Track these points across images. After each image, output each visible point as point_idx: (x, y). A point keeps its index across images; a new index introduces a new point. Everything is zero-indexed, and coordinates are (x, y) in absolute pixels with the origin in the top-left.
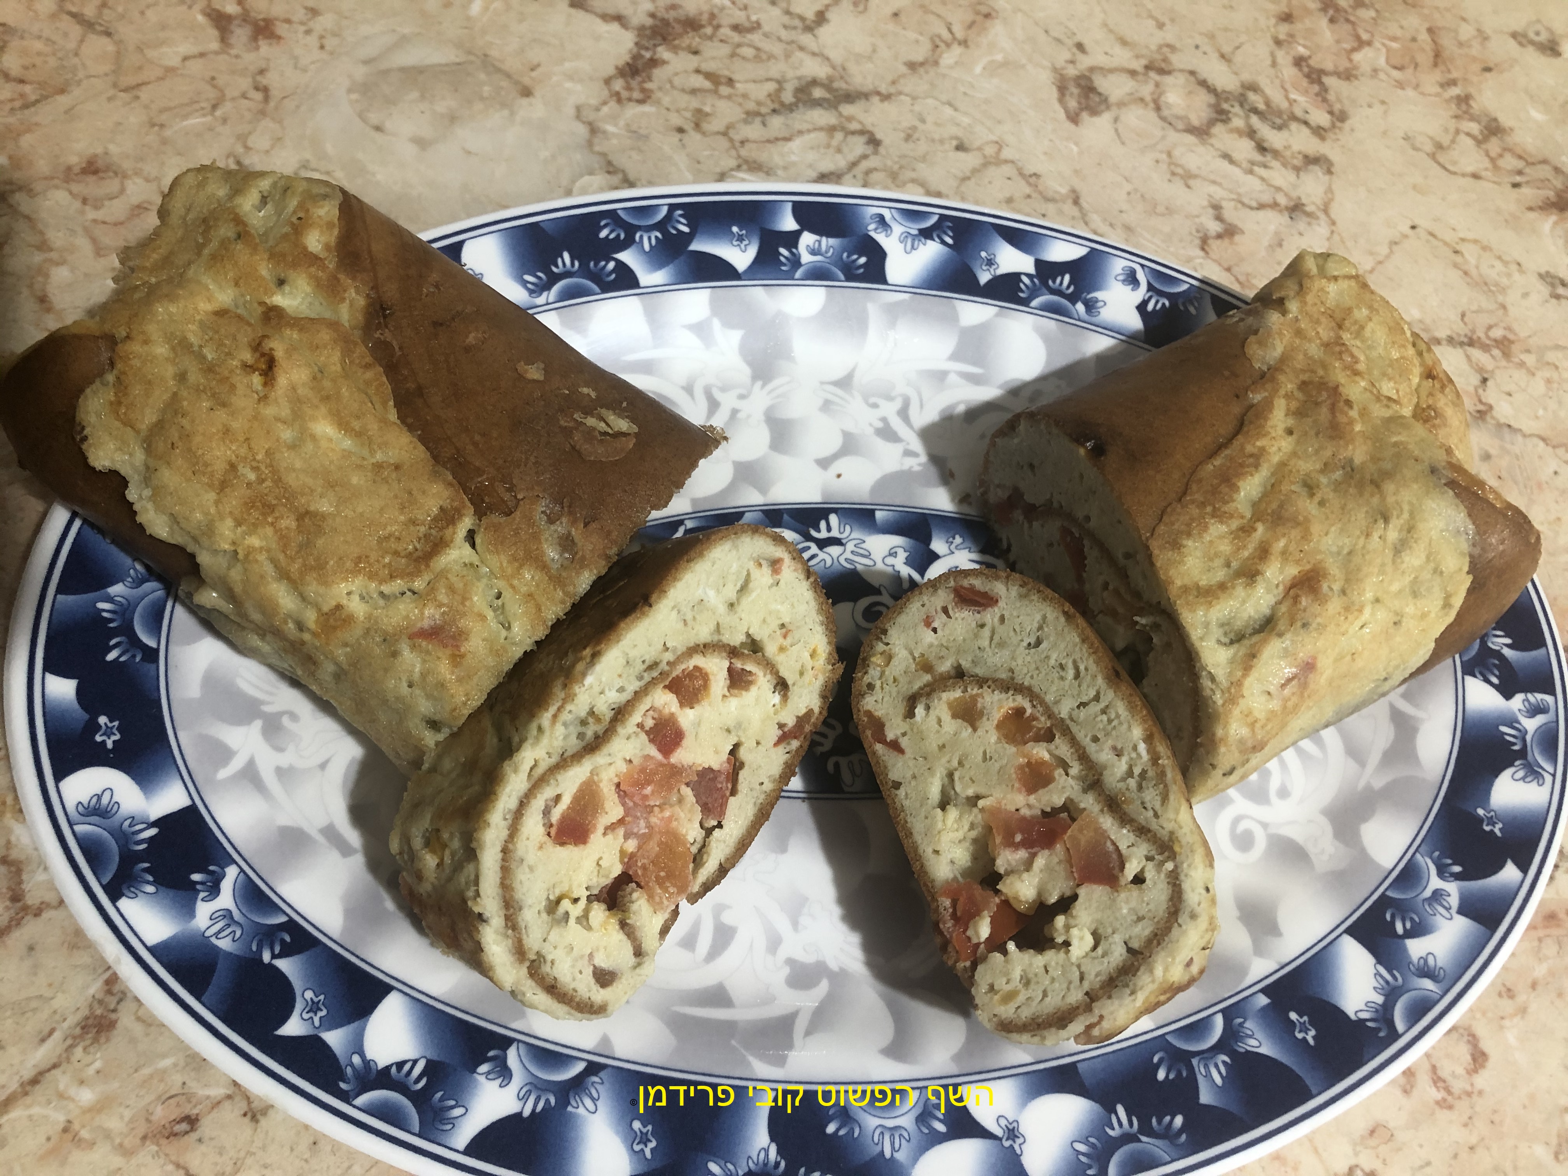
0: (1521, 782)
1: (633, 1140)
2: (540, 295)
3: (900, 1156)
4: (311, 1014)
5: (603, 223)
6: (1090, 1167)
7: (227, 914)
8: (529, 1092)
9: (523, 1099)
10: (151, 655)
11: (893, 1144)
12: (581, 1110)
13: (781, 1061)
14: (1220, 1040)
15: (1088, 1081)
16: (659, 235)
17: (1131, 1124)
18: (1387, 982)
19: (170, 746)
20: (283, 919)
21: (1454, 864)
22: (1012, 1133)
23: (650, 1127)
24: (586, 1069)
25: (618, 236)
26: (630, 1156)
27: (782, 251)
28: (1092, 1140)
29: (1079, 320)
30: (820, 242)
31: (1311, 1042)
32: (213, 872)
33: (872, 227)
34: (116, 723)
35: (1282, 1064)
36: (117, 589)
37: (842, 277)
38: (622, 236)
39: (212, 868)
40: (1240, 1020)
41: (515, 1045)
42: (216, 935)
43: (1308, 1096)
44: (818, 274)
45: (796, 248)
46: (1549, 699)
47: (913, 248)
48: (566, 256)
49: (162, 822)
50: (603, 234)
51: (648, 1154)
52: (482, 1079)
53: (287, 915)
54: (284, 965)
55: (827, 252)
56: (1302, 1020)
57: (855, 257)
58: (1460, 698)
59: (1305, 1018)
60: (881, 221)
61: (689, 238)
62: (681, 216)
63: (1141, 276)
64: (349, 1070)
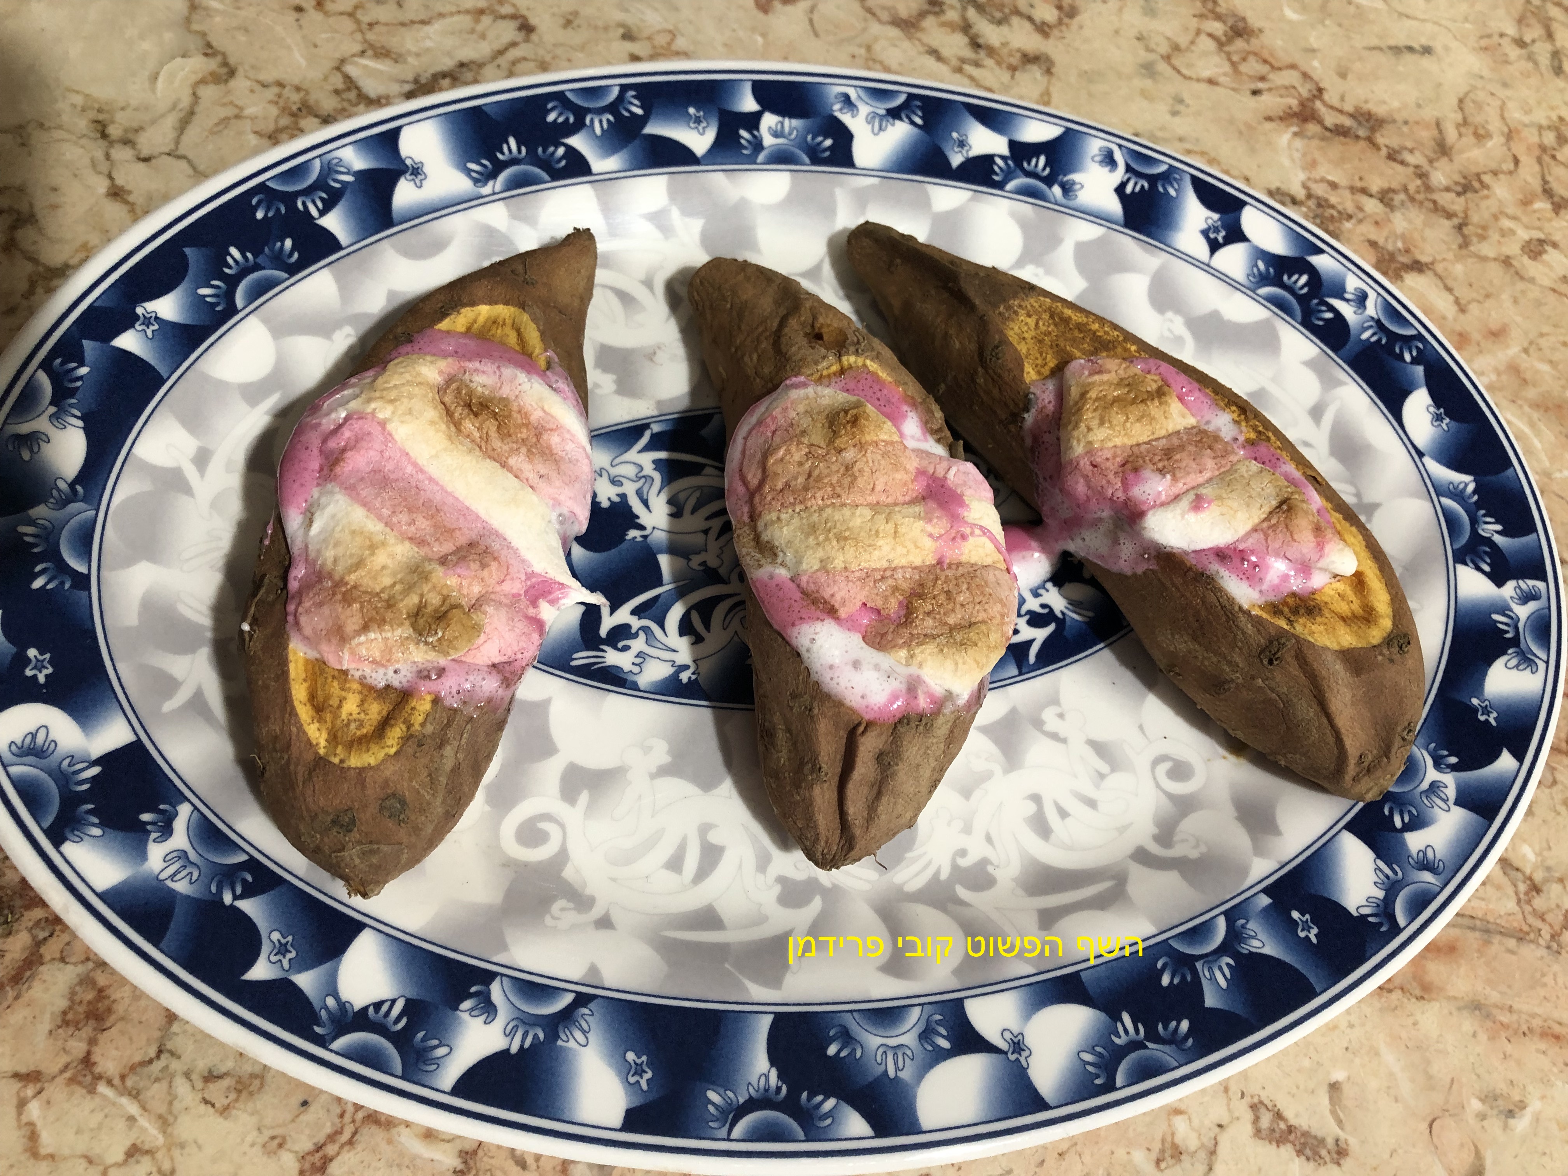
0: (1515, 671)
1: (626, 1071)
2: (485, 183)
3: (905, 1075)
4: (279, 957)
5: (550, 106)
6: (1097, 1076)
7: (182, 855)
8: (517, 1026)
9: (509, 1034)
10: (82, 581)
11: (896, 1063)
12: (572, 1044)
13: (776, 982)
14: (1224, 943)
15: (1091, 990)
16: (611, 118)
17: (1137, 1031)
18: (1387, 877)
19: (109, 679)
20: (243, 858)
21: (1450, 755)
22: (1018, 1046)
23: (644, 1058)
24: (574, 1000)
25: (567, 119)
26: (625, 1089)
27: (744, 133)
28: (1098, 1049)
29: (1056, 204)
30: (782, 123)
31: (1314, 940)
32: (163, 812)
33: (837, 107)
34: (48, 656)
35: (1285, 963)
36: (41, 511)
37: (807, 160)
38: (572, 120)
39: (162, 807)
40: (1242, 922)
41: (498, 979)
42: (172, 877)
43: (1313, 994)
44: (781, 158)
45: (758, 129)
46: (1540, 585)
47: (880, 129)
48: (512, 142)
49: (107, 760)
50: (551, 117)
51: (644, 1086)
52: (465, 1016)
53: (247, 853)
54: (247, 906)
55: (790, 134)
56: (1304, 919)
57: (820, 139)
58: (1452, 586)
59: (1307, 916)
60: (847, 100)
61: (643, 121)
62: (633, 97)
63: (1118, 156)
64: (323, 1013)
